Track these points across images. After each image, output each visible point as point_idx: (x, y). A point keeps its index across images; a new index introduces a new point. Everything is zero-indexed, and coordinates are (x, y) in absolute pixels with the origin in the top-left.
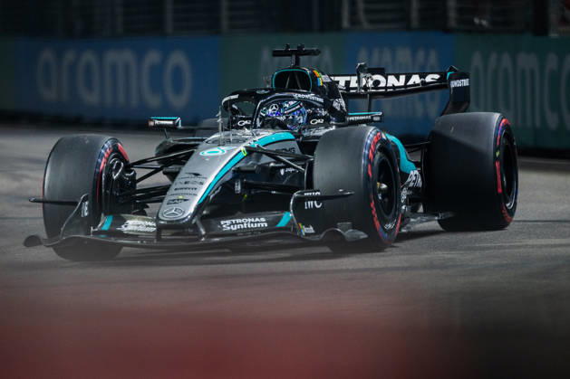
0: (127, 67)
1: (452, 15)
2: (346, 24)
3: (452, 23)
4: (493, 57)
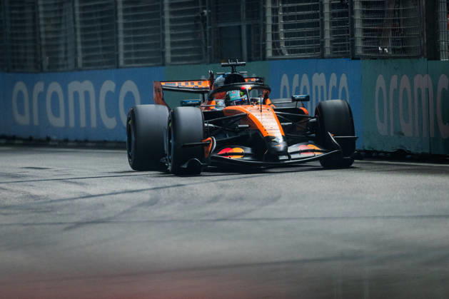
0: (87, 94)
1: (359, 44)
2: (269, 54)
3: (359, 52)
4: (394, 79)
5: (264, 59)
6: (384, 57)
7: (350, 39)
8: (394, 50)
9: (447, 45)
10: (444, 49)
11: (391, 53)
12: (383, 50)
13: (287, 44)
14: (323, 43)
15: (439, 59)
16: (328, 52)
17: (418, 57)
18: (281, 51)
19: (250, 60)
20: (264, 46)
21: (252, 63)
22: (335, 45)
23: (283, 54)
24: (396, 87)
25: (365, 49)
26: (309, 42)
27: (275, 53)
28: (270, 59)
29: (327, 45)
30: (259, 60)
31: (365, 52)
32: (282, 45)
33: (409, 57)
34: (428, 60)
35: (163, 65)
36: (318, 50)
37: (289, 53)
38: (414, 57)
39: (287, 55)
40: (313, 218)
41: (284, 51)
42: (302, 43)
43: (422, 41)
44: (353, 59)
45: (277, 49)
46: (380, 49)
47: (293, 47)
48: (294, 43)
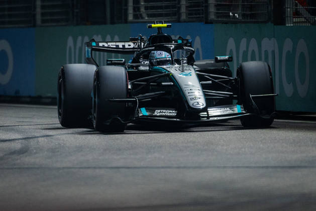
5: (126, 21)
6: (235, 22)
7: (204, 5)
8: (244, 16)
9: (291, 12)
10: (289, 15)
11: (241, 18)
12: (234, 15)
13: (146, 8)
14: (179, 8)
15: (285, 24)
16: (184, 17)
17: (265, 22)
18: (141, 15)
19: (113, 23)
20: (126, 10)
21: (116, 25)
22: (190, 10)
23: (142, 18)
24: (245, 49)
25: (218, 15)
26: (167, 7)
27: (136, 17)
28: (132, 22)
29: (183, 10)
30: (121, 23)
31: (218, 17)
32: (143, 10)
33: (257, 22)
34: (275, 25)
35: (34, 26)
36: (174, 14)
37: (148, 17)
38: (262, 22)
39: (146, 18)
40: (169, 167)
41: (144, 15)
42: (160, 8)
43: (270, 8)
44: (206, 23)
45: (138, 13)
46: (231, 14)
47: (151, 12)
48: (153, 8)
